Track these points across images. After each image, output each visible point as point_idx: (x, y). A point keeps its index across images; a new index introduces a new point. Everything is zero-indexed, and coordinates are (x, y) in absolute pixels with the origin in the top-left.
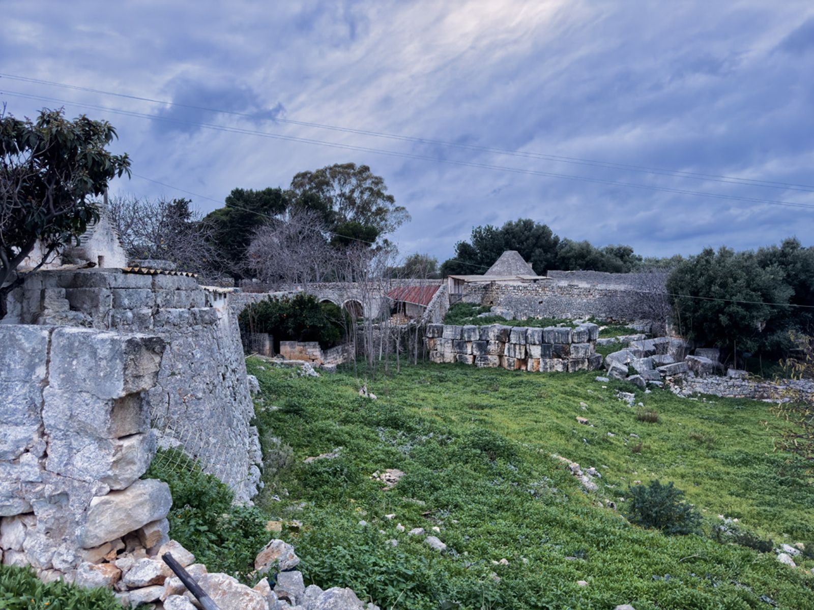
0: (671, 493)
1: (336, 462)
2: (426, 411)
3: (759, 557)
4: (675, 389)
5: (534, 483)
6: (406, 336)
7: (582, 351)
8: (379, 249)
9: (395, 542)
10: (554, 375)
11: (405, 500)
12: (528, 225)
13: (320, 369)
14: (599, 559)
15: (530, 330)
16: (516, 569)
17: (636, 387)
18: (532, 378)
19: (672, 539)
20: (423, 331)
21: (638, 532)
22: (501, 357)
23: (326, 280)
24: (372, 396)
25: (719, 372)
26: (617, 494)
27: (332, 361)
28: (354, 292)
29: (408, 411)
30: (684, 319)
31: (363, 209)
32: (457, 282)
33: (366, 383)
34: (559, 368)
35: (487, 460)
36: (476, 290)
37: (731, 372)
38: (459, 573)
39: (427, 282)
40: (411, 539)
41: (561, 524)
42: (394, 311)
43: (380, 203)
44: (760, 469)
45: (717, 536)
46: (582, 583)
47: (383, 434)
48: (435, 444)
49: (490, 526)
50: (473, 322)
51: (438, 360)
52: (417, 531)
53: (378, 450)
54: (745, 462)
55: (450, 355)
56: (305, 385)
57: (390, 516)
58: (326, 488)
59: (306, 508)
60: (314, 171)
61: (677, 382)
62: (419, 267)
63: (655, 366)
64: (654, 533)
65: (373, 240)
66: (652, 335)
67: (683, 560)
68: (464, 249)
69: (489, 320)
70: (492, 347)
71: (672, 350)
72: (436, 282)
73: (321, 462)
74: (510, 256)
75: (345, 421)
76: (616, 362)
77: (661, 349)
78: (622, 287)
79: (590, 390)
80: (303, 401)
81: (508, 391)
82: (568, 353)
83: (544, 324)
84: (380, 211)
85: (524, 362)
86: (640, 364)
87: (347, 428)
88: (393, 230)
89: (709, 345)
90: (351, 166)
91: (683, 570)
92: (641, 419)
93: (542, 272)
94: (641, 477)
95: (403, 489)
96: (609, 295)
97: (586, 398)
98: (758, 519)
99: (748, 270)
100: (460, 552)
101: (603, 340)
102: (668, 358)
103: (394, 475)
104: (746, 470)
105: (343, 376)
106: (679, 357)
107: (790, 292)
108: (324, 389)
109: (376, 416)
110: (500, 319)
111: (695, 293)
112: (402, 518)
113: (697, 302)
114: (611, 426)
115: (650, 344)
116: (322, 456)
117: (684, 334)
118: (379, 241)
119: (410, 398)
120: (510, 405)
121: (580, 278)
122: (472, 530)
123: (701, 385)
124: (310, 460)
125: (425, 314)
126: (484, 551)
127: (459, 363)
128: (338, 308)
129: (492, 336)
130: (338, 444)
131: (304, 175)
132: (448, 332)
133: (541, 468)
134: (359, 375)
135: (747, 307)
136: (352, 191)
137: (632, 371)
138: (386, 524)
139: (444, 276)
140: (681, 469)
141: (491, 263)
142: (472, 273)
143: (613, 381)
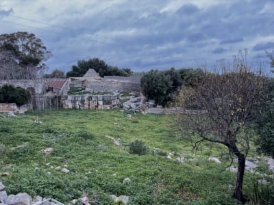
0: (141, 143)
1: (25, 147)
2: (62, 126)
3: (163, 157)
4: (143, 112)
5: (100, 146)
6: (53, 100)
7: (115, 102)
8: (41, 67)
9: (49, 173)
10: (107, 110)
11: (54, 158)
12: (97, 60)
13: (17, 114)
14: (120, 166)
15: (99, 96)
16: (94, 174)
17: (132, 113)
18: (100, 112)
19: (141, 157)
20: (60, 97)
21: (131, 156)
22: (89, 105)
23: (18, 79)
24: (40, 122)
25: (154, 106)
26: (126, 146)
27: (23, 110)
28: (31, 83)
29: (54, 126)
30: (145, 91)
31: (33, 51)
32: (72, 80)
33: (37, 117)
34: (109, 108)
35: (84, 140)
36: (79, 82)
37: (158, 106)
38: (74, 179)
39: (61, 80)
40: (56, 170)
41: (108, 157)
42: (48, 91)
43: (40, 49)
44: (164, 133)
45: (153, 154)
46: (115, 174)
47: (44, 135)
48: (65, 137)
49: (85, 162)
50: (79, 94)
51: (66, 108)
52: (58, 167)
53: (42, 141)
54: (161, 132)
55: (70, 105)
56: (9, 120)
57: (47, 164)
58: (20, 158)
59: (12, 167)
60: (9, 34)
61: (143, 110)
62: (57, 74)
63: (137, 105)
64: (136, 156)
65: (38, 63)
66: (136, 96)
67: (143, 162)
68: (74, 68)
69: (84, 93)
70: (86, 102)
71: (142, 101)
72: (64, 80)
73: (18, 149)
74: (91, 71)
75: (28, 132)
76: (126, 105)
77: (139, 100)
78: (127, 81)
79: (118, 114)
80: (9, 126)
81: (92, 117)
82: (111, 103)
83: (103, 93)
84: (40, 52)
85: (97, 106)
86: (133, 105)
87: (29, 135)
88: (46, 60)
89: (152, 99)
90: (26, 33)
91: (143, 165)
92: (134, 122)
93: (103, 76)
94: (133, 140)
95: (53, 154)
96: (124, 84)
97: (117, 117)
98: (163, 147)
99: (162, 76)
100: (74, 172)
101: (122, 98)
102: (141, 103)
103: (50, 149)
104: (161, 134)
105: (28, 116)
106: (144, 103)
107: (172, 83)
108: (19, 121)
109: (41, 129)
110: (89, 92)
111: (148, 83)
112: (52, 164)
113: (149, 86)
114: (124, 125)
115: (136, 99)
116: (18, 147)
117: (145, 95)
118: (41, 64)
119: (56, 122)
120: (92, 121)
121: (115, 79)
122: (78, 164)
123: (150, 110)
124: (13, 148)
125: (60, 92)
126: (83, 170)
127: (74, 108)
128: (24, 90)
129: (86, 98)
130: (25, 141)
131: (5, 35)
132: (70, 97)
133: (102, 140)
134: (35, 115)
135: (162, 87)
136: (28, 43)
137: (131, 108)
138: (47, 167)
139: (67, 77)
140: (144, 136)
141: (84, 73)
142: (78, 76)
143: (125, 111)
